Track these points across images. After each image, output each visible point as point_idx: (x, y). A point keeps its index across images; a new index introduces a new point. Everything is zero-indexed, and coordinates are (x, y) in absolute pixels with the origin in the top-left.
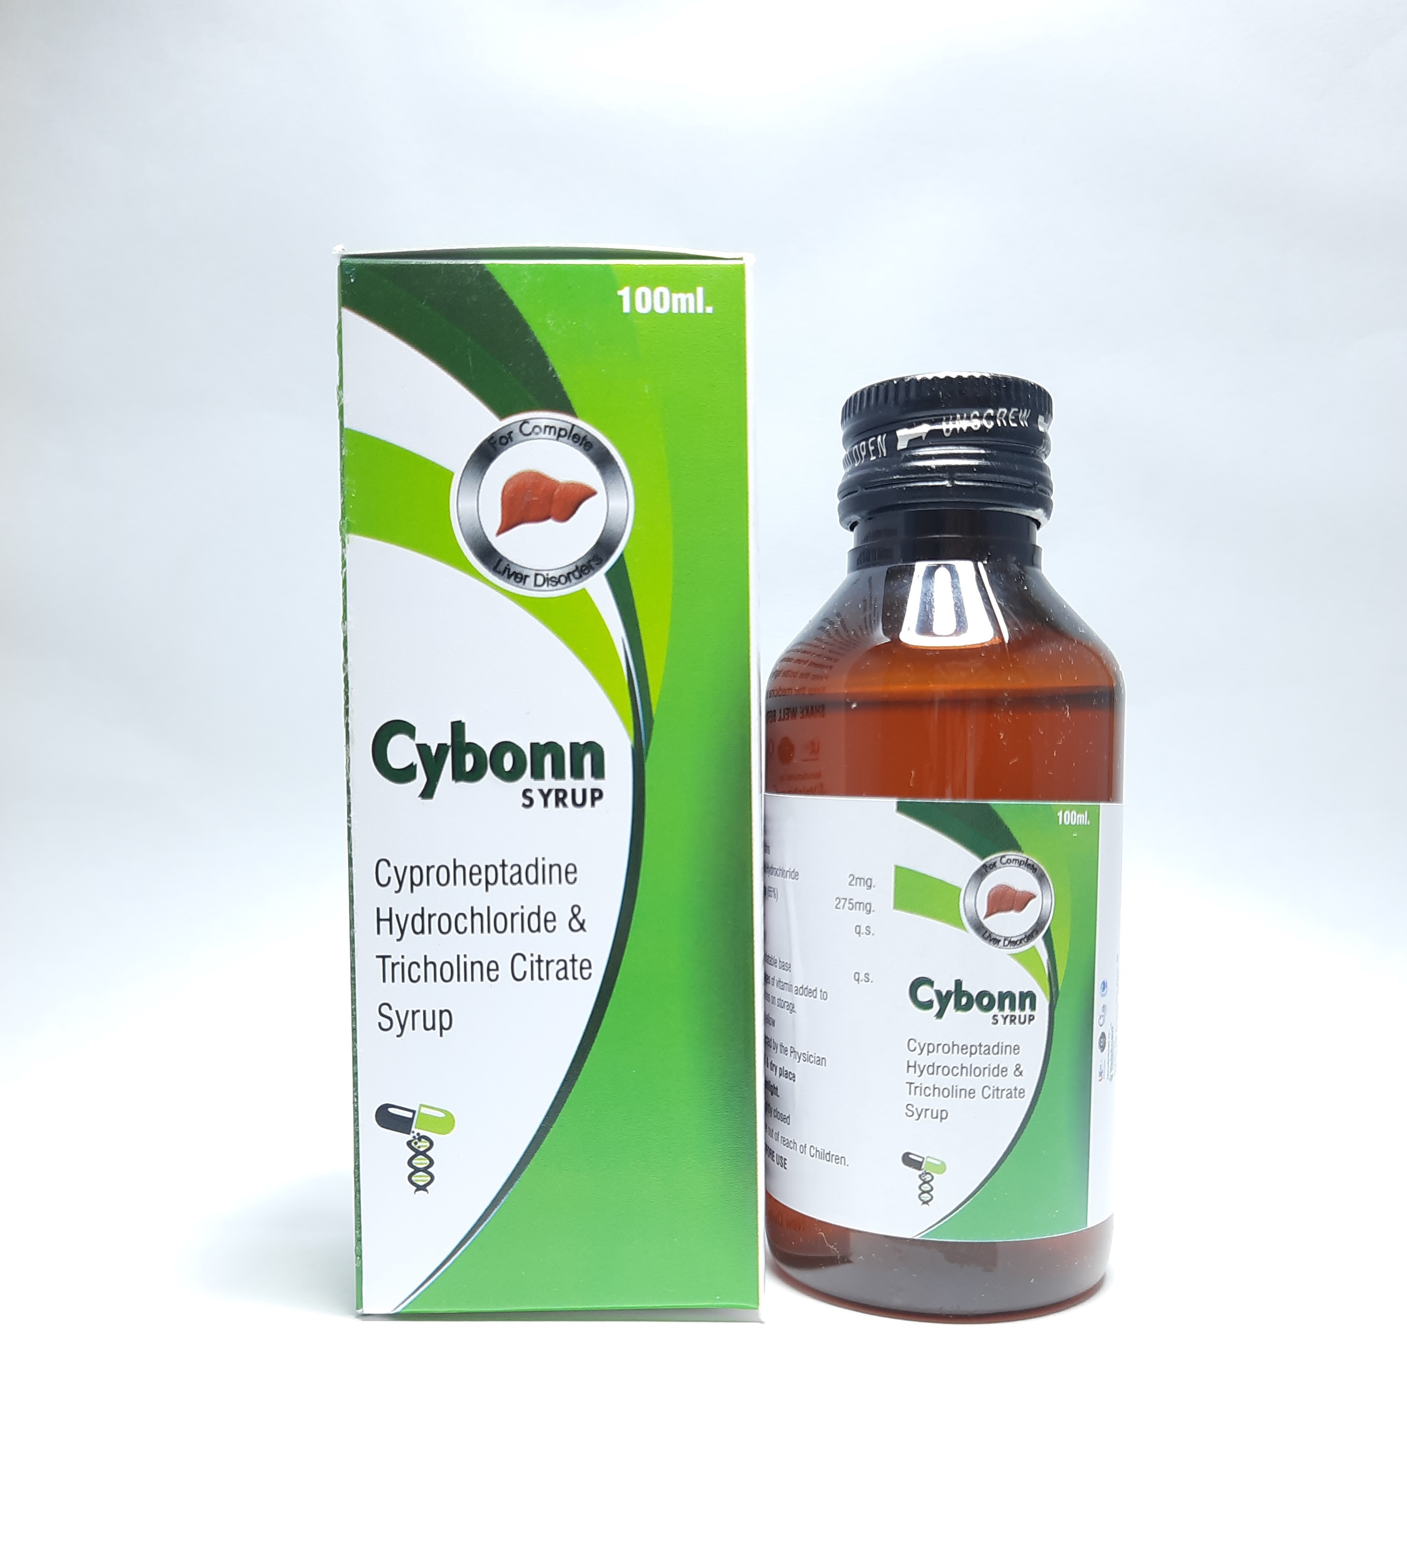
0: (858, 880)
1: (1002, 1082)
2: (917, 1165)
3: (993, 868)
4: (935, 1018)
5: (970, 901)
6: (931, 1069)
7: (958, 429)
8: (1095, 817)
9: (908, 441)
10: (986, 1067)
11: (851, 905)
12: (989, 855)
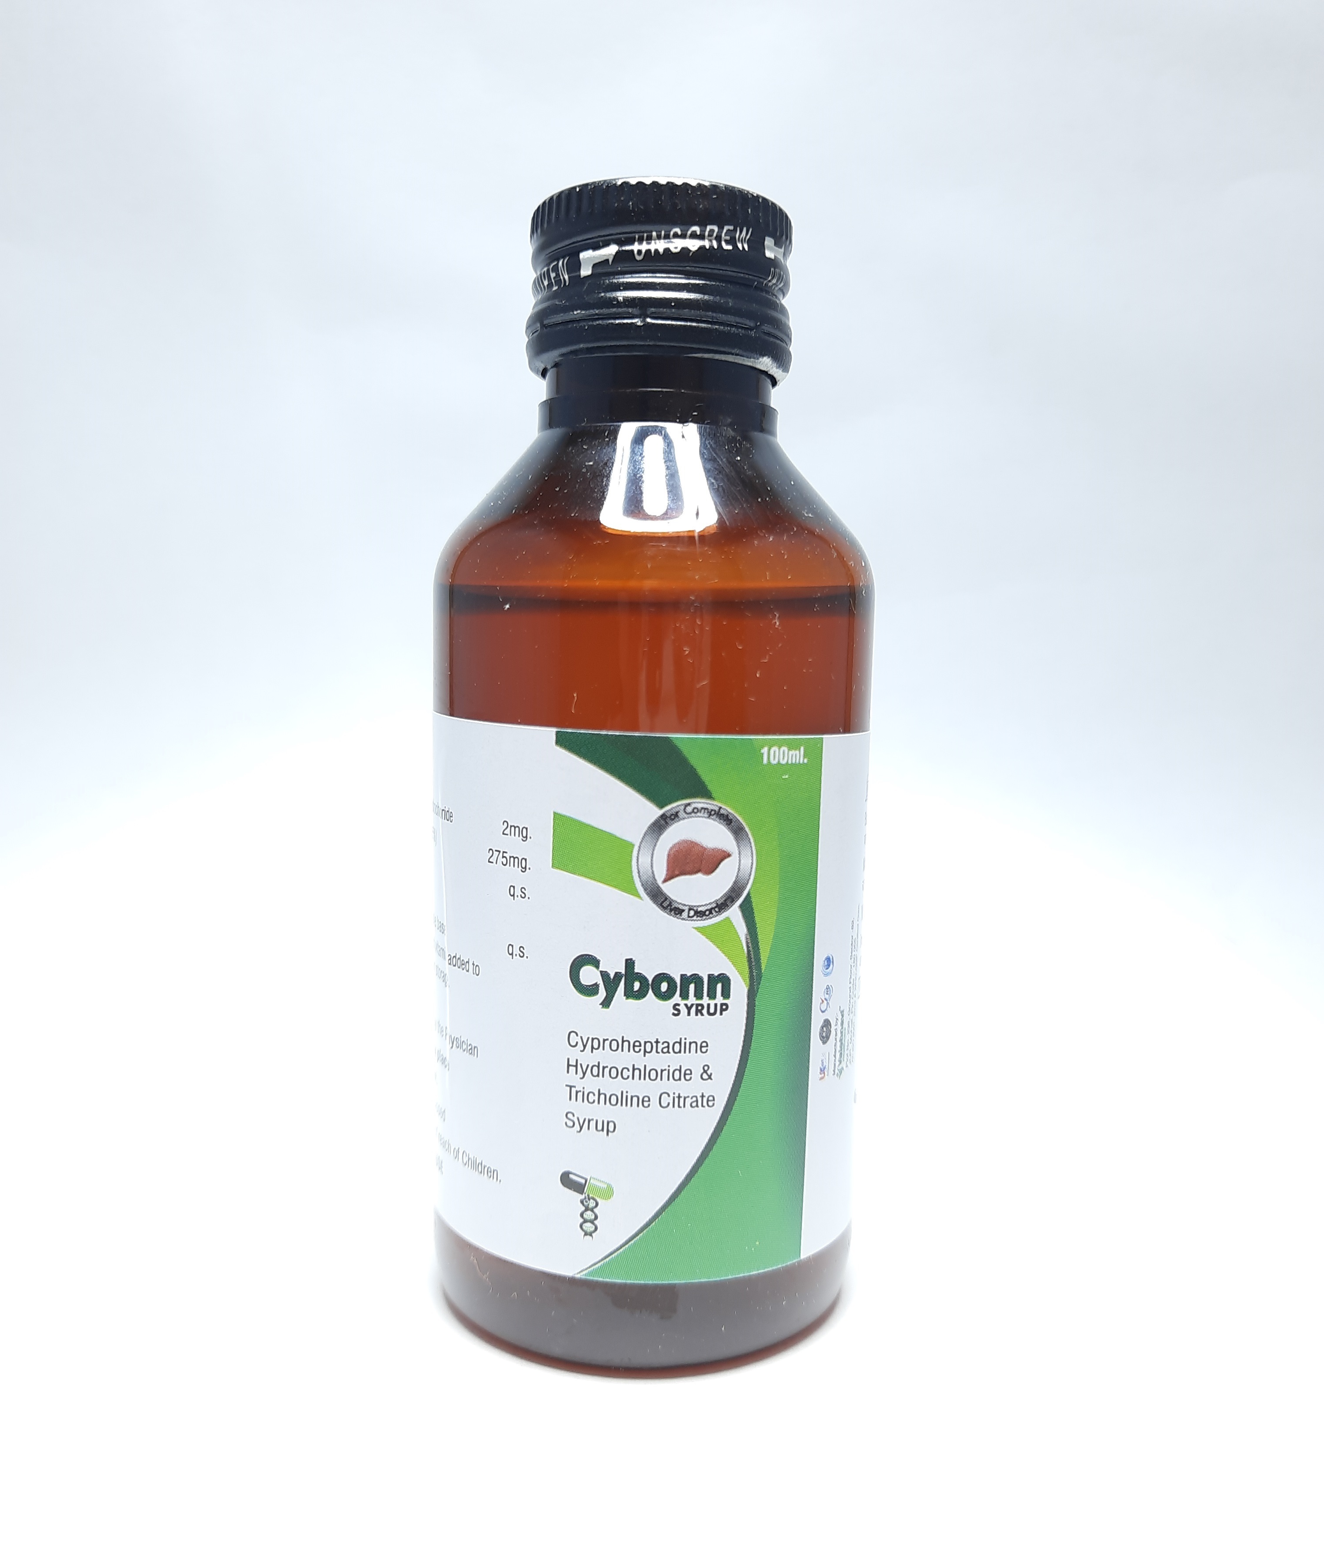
0: (513, 828)
1: (683, 1088)
2: (579, 1188)
3: (674, 818)
4: (601, 1006)
5: (645, 860)
6: (595, 1069)
7: (653, 251)
8: (815, 756)
9: (592, 265)
10: (663, 1068)
11: (505, 859)
12: (670, 803)
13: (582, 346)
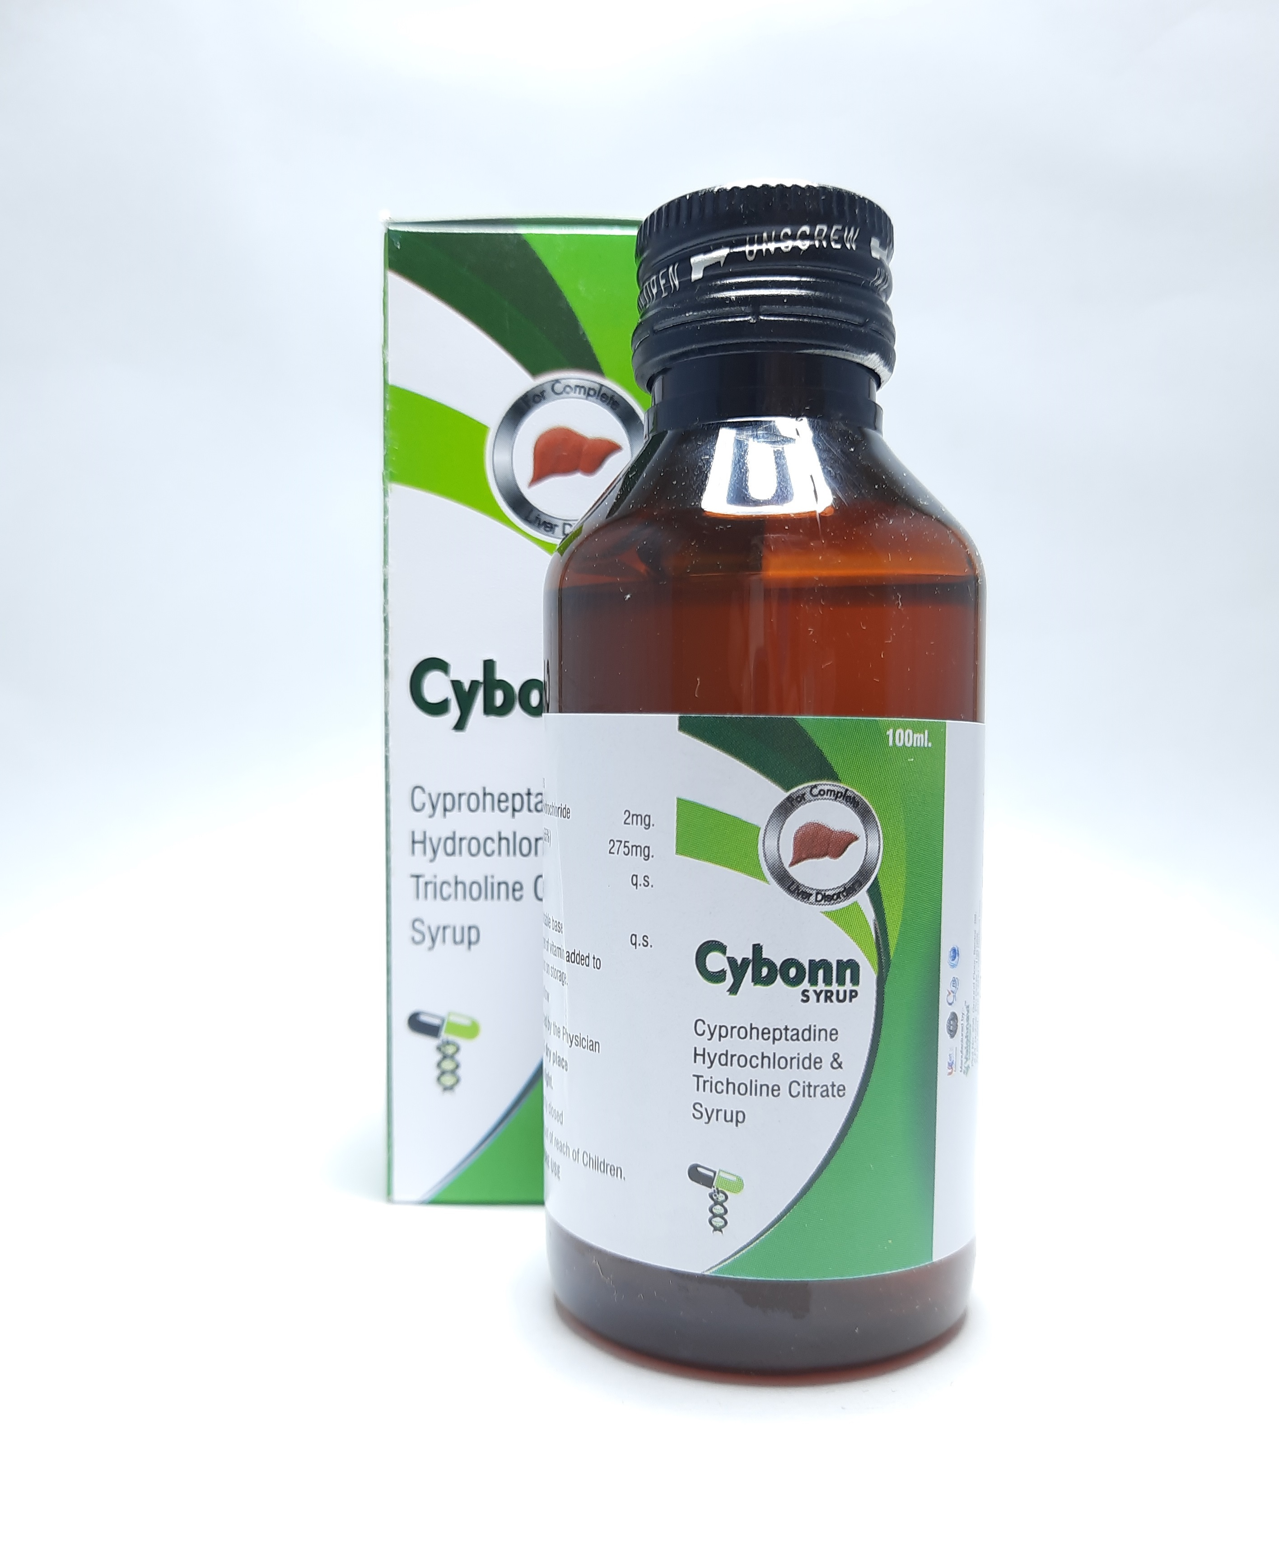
0: (635, 817)
1: (814, 1077)
2: (707, 1181)
3: (801, 801)
4: (728, 993)
5: (771, 843)
6: (723, 1058)
7: (764, 250)
8: (939, 739)
9: (703, 268)
10: (793, 1056)
11: (627, 849)
12: (796, 785)
13: (694, 347)
